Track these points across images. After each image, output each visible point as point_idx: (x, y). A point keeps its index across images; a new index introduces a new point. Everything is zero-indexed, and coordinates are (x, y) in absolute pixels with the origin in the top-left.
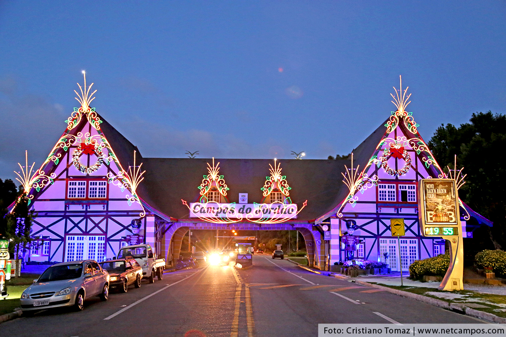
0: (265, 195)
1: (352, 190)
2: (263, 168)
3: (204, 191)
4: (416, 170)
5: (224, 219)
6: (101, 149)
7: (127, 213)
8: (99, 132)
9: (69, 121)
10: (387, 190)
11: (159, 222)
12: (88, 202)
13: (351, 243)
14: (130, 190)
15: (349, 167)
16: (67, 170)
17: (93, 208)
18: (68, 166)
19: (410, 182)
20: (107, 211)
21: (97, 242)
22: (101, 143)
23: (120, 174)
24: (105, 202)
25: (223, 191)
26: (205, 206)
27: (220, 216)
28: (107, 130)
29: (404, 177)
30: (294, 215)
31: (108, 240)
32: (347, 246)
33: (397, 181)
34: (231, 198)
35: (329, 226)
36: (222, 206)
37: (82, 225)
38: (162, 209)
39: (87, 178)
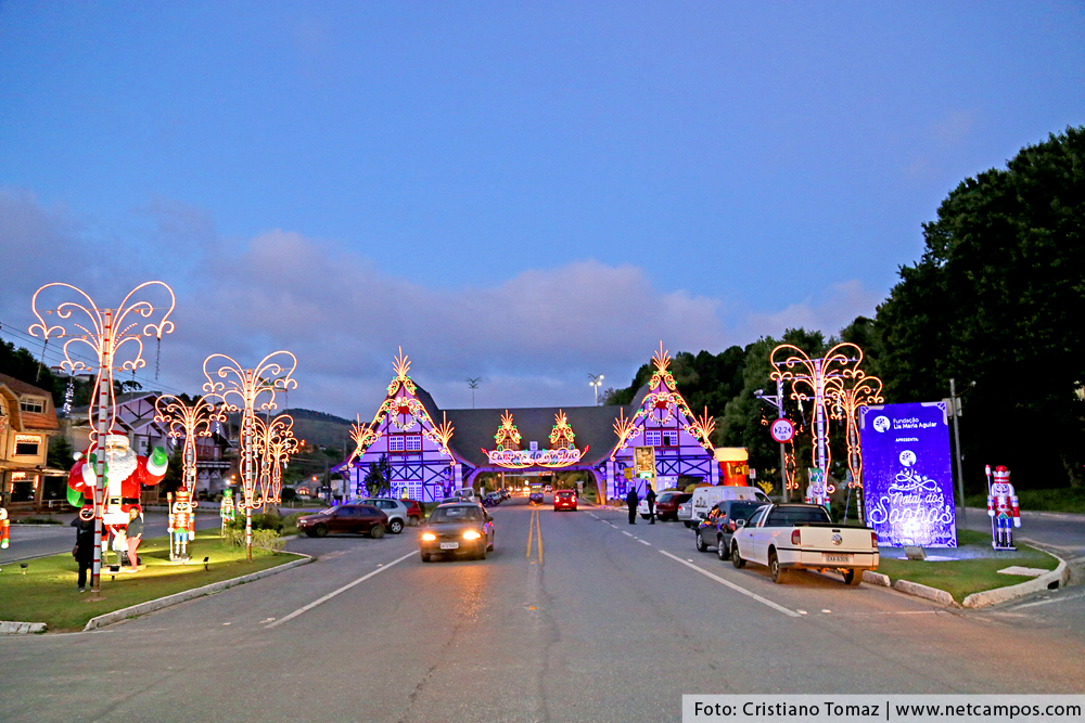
0: (552, 442)
1: (623, 439)
2: (550, 415)
3: (499, 439)
4: (677, 418)
5: (518, 464)
6: (416, 410)
7: (439, 462)
8: (414, 397)
9: (389, 388)
10: (653, 436)
11: (465, 469)
12: (406, 454)
13: (622, 481)
14: (441, 444)
15: (619, 419)
16: (387, 427)
17: (411, 458)
18: (389, 424)
19: (673, 429)
20: (422, 461)
21: (415, 486)
22: (416, 406)
23: (434, 431)
24: (420, 453)
25: (517, 438)
26: (501, 453)
27: (515, 461)
28: (422, 394)
29: (667, 425)
30: (577, 459)
31: (424, 484)
32: (620, 483)
33: (661, 428)
34: (523, 446)
35: (606, 468)
36: (516, 453)
37: (403, 473)
38: (464, 457)
39: (405, 433)
